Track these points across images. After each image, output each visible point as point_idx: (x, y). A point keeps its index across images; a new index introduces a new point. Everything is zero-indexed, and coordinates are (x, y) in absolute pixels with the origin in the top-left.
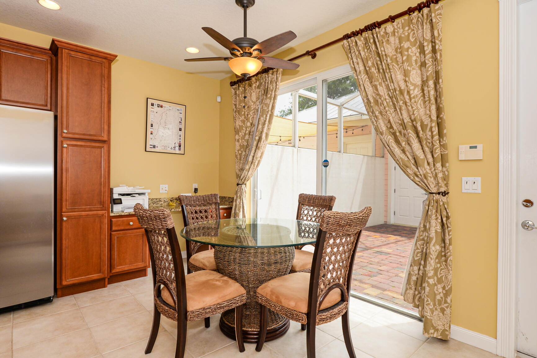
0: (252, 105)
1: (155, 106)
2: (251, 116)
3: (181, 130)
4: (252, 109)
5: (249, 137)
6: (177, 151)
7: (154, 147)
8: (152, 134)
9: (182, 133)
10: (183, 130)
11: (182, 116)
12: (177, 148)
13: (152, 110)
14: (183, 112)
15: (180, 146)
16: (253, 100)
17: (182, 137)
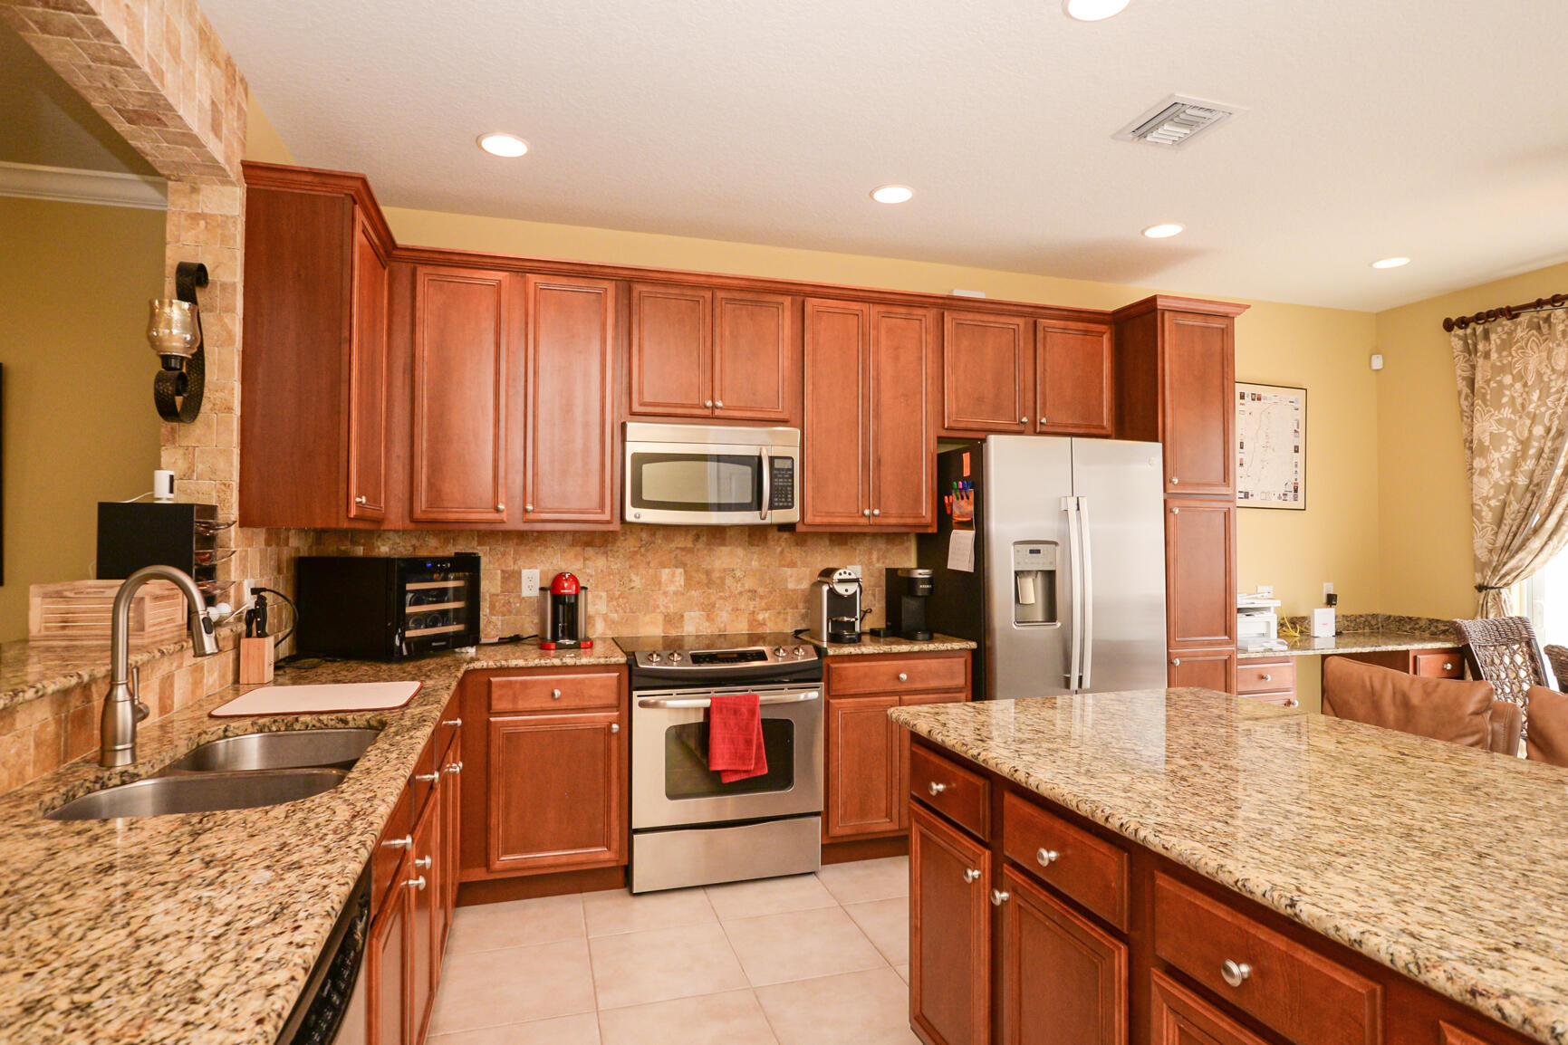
0: (1551, 380)
1: (1248, 399)
2: (1549, 408)
3: (1296, 451)
4: (1553, 390)
5: (1537, 465)
6: (1290, 504)
7: (1246, 496)
8: (1241, 465)
9: (1300, 457)
10: (1302, 449)
11: (1300, 415)
12: (1291, 495)
13: (1242, 408)
14: (1301, 406)
15: (1296, 491)
16: (1558, 368)
17: (1301, 469)
